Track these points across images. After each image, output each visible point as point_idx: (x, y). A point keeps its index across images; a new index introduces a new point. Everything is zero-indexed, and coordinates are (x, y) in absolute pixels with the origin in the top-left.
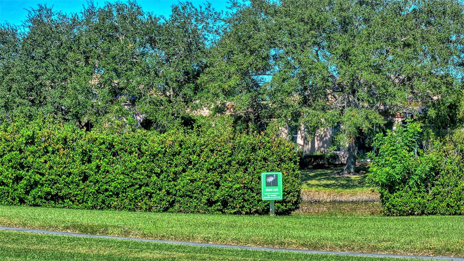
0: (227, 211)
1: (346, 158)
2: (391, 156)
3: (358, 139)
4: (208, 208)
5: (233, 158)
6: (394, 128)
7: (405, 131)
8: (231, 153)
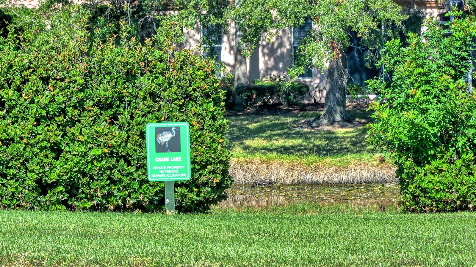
0: (78, 204)
1: (325, 92)
2: (418, 88)
3: (349, 50)
4: (39, 199)
5: (88, 94)
6: (424, 29)
7: (445, 36)
8: (83, 84)
